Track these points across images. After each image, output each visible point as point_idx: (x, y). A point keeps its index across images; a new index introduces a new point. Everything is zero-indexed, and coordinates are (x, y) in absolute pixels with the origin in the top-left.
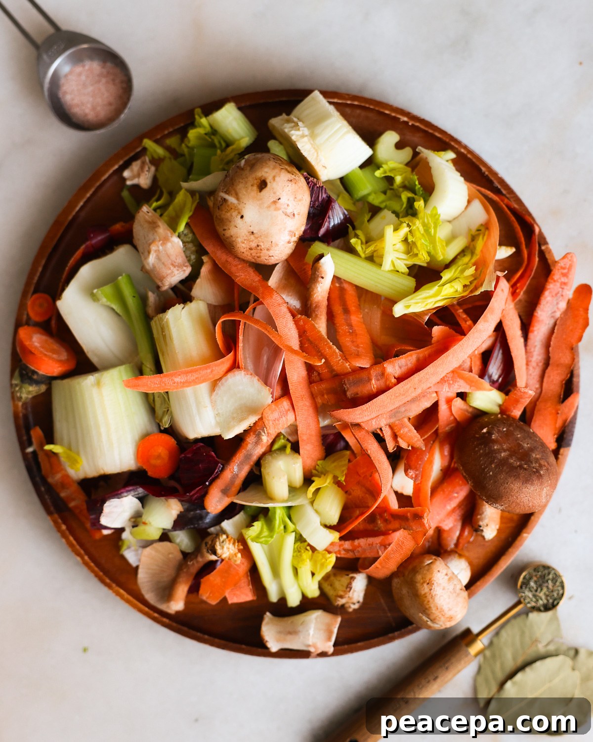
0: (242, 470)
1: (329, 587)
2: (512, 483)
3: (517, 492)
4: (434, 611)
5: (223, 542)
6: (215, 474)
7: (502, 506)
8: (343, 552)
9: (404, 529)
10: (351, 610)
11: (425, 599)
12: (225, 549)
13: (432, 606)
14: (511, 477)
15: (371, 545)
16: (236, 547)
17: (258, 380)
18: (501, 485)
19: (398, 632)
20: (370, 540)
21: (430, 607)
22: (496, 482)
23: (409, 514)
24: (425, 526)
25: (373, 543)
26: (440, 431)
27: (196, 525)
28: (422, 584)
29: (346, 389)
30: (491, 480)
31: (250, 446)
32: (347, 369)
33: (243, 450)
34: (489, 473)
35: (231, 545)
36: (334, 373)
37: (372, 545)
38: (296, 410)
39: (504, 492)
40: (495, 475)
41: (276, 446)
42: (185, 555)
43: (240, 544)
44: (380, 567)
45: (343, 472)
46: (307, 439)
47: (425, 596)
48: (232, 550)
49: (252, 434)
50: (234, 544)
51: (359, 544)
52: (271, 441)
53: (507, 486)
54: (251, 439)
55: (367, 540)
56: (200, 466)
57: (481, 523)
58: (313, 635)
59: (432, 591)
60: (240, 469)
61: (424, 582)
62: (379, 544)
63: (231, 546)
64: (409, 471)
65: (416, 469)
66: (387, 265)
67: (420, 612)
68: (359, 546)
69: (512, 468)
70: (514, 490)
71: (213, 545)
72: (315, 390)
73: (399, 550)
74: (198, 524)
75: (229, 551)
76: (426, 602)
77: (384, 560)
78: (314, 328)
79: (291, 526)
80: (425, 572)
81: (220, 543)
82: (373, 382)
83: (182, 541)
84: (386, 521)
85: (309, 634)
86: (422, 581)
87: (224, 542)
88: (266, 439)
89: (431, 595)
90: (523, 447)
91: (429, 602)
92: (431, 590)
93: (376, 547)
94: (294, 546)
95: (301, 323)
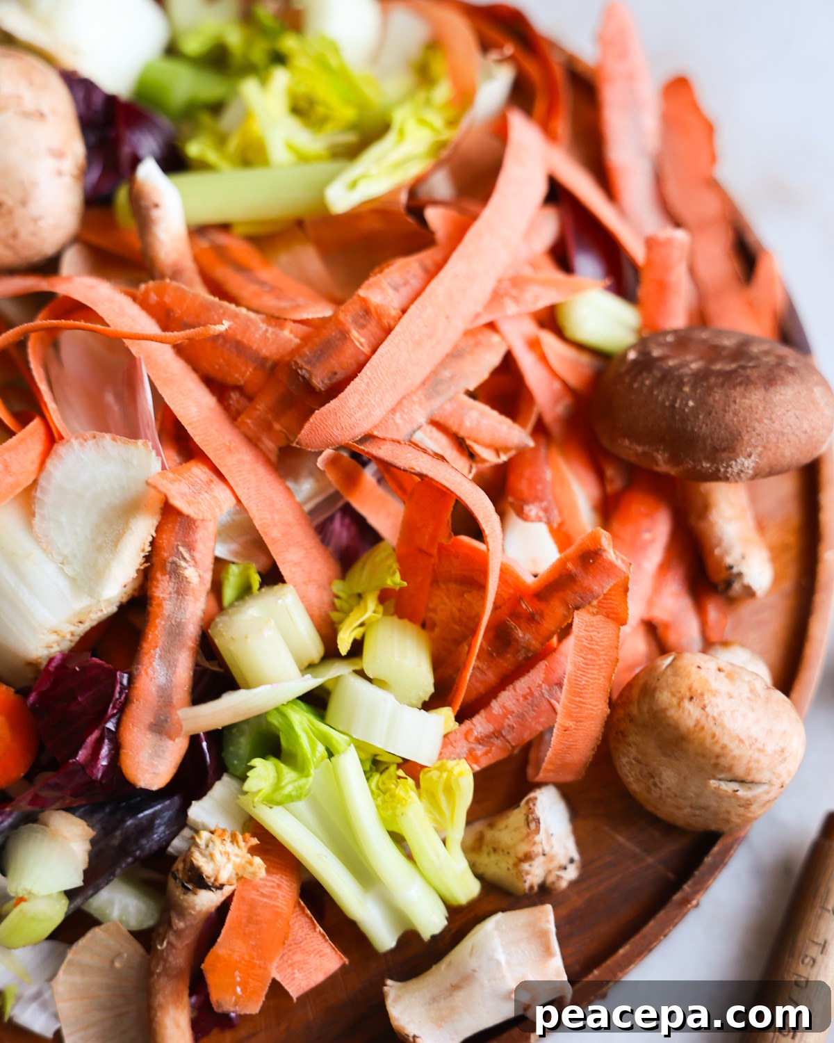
0: (175, 666)
1: (494, 857)
2: (744, 397)
3: (764, 408)
4: (736, 752)
5: (207, 846)
6: (117, 696)
7: (750, 456)
8: (480, 750)
9: (577, 608)
10: (564, 884)
11: (701, 735)
12: (218, 857)
13: (725, 740)
14: (734, 387)
15: (528, 695)
16: (242, 844)
17: (114, 440)
18: (725, 411)
19: (690, 882)
20: (522, 684)
21: (724, 747)
22: (710, 413)
23: (570, 566)
24: (616, 566)
25: (529, 688)
26: (549, 418)
27: (138, 853)
28: (679, 704)
29: (307, 376)
30: (698, 414)
31: (168, 607)
32: (290, 340)
33: (158, 621)
34: (687, 405)
35: (228, 845)
36: (269, 364)
37: (531, 694)
38: (227, 477)
39: (739, 421)
40: (701, 403)
41: (229, 593)
42: (145, 938)
43: (247, 835)
44: (570, 724)
45: (390, 567)
46: (283, 535)
47: (699, 727)
48: (237, 856)
49: (159, 575)
50: (234, 839)
51: (503, 707)
52: (208, 577)
53: (737, 407)
54: (163, 589)
55: (515, 690)
56: (80, 699)
57: (729, 560)
58: (508, 963)
59: (707, 709)
60: (170, 665)
61: (681, 699)
62: (544, 686)
63: (229, 847)
64: (527, 508)
65: (537, 499)
66: (278, 152)
67: (710, 779)
68: (507, 712)
69: (727, 376)
70: (757, 408)
71: (188, 865)
72: (249, 428)
73: (591, 660)
74: (141, 848)
75: (229, 859)
76: (708, 742)
77: (571, 701)
78: (182, 296)
79: (338, 738)
80: (671, 680)
81: (201, 853)
82: (355, 334)
83: (124, 909)
84: (531, 619)
85: (498, 963)
86: (675, 701)
87: (211, 845)
88: (197, 575)
89: (710, 719)
90: (724, 348)
91: (714, 736)
92: (704, 708)
93: (543, 695)
94: (370, 787)
95: (153, 298)
